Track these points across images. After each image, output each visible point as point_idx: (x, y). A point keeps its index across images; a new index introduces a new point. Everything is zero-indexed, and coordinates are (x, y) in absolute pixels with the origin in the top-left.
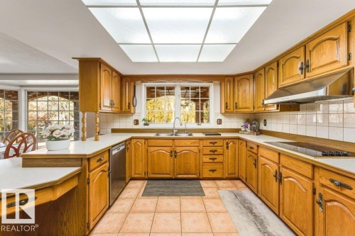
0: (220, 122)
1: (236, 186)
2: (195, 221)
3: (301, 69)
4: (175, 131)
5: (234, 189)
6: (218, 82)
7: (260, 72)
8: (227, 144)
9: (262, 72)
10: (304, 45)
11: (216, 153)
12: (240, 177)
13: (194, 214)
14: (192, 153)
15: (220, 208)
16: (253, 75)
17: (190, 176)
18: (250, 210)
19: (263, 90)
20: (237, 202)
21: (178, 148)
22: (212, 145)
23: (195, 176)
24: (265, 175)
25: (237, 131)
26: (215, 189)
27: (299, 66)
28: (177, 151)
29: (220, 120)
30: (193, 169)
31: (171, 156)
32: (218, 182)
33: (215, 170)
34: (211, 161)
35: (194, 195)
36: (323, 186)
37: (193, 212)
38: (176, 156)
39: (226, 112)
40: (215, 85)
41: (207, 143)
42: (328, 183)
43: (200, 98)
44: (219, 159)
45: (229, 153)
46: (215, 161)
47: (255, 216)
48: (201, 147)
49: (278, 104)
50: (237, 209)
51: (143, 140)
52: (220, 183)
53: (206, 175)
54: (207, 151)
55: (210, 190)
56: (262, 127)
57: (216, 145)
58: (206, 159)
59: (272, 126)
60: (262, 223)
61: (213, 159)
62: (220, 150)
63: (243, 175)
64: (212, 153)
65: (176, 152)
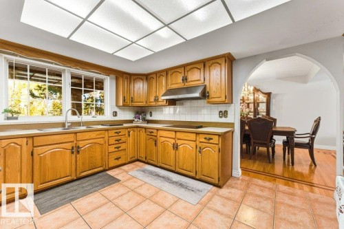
0: (115, 114)
1: (138, 166)
2: (129, 200)
3: (183, 80)
4: (67, 125)
5: (138, 168)
6: (113, 76)
7: (151, 76)
8: (129, 132)
9: (154, 76)
10: (184, 66)
11: (120, 141)
12: (139, 158)
13: (124, 196)
14: (97, 146)
15: (139, 183)
16: (146, 77)
17: (96, 170)
18: (158, 176)
19: (154, 89)
20: (147, 175)
21: (81, 142)
22: (116, 134)
23: (101, 169)
24: (165, 148)
25: (131, 121)
26: (125, 174)
27: (181, 78)
28: (81, 146)
29: (116, 112)
30: (99, 162)
31: (73, 153)
32: (123, 167)
33: (120, 158)
34: (117, 150)
35: (111, 184)
36: (201, 142)
37: (122, 195)
38: (78, 152)
39: (124, 106)
40: (111, 79)
41: (112, 133)
42: (203, 140)
43: (83, 89)
44: (123, 146)
45: (130, 140)
46: (120, 149)
47: (163, 177)
48: (106, 138)
49: (167, 100)
50: (150, 178)
51: (25, 140)
52: (125, 167)
53: (111, 165)
54: (112, 141)
55: (122, 175)
56: (148, 117)
57: (120, 134)
58: (112, 149)
59: (156, 116)
60: (169, 179)
61: (118, 148)
62: (123, 139)
63: (143, 156)
64: (117, 142)
65: (79, 147)
